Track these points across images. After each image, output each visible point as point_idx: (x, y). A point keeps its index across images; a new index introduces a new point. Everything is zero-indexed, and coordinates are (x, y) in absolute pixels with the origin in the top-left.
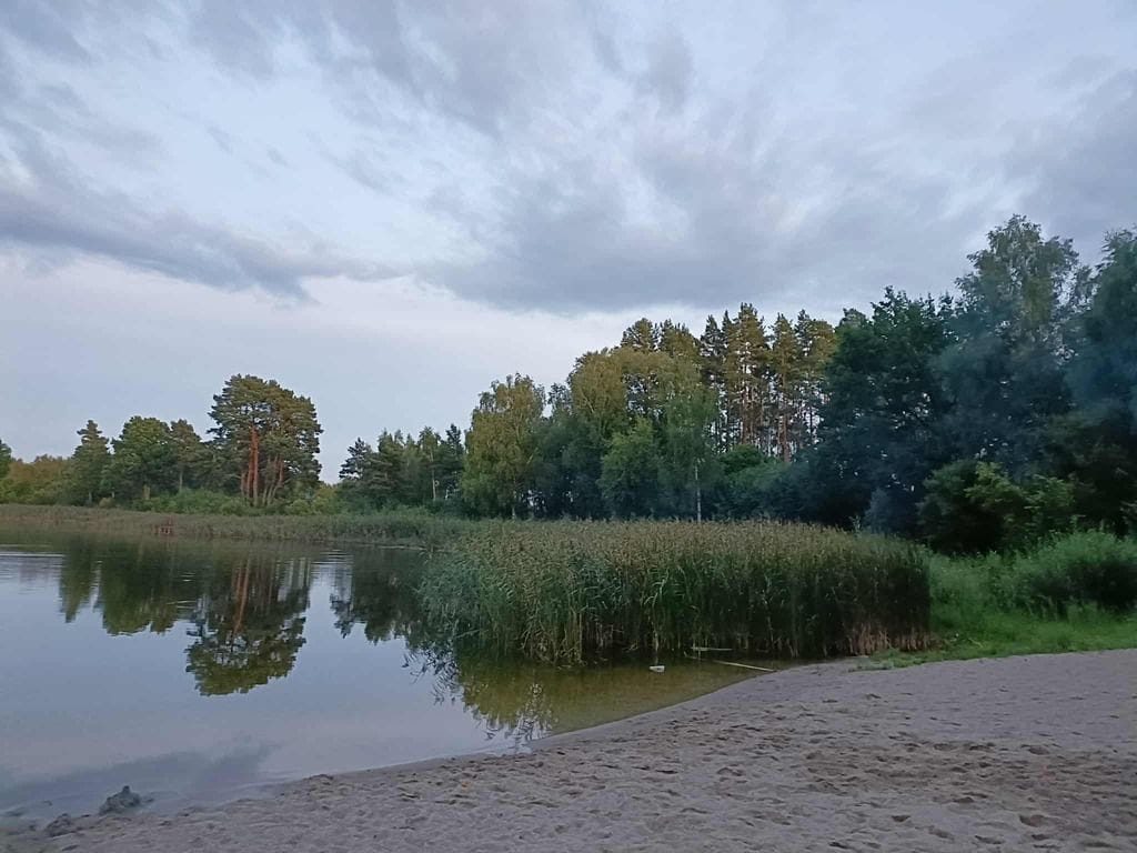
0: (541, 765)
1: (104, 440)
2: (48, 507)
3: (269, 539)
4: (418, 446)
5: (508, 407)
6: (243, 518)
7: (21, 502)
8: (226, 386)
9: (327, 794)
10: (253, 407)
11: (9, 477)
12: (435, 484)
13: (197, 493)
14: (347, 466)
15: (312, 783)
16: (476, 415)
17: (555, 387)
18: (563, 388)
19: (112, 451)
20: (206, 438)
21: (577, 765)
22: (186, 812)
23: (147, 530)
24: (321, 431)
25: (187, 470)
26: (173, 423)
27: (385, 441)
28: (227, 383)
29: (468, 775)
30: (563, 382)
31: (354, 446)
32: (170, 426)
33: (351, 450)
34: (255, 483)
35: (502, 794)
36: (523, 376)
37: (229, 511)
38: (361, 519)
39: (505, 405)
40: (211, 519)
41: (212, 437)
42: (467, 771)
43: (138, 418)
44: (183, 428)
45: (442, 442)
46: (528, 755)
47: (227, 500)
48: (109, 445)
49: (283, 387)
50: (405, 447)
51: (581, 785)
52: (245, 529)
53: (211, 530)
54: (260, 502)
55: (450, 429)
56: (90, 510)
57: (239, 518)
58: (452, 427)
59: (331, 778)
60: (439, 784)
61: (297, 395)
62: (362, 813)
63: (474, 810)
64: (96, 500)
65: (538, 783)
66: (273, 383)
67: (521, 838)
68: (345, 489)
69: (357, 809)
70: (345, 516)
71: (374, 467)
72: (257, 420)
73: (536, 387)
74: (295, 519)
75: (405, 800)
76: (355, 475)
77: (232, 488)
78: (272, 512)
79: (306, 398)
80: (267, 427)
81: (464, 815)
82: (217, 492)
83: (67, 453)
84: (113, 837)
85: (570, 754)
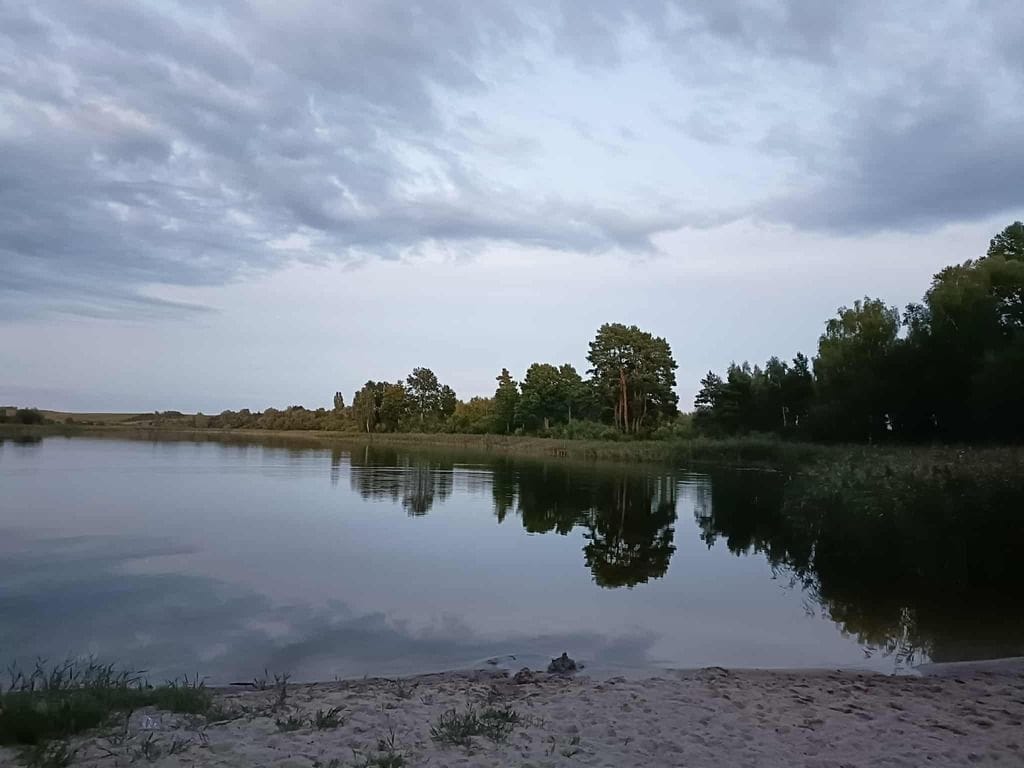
0: (939, 690)
1: (515, 384)
2: (481, 435)
3: (640, 461)
4: (766, 375)
5: (858, 332)
6: (618, 443)
7: (465, 433)
8: (598, 334)
9: (724, 684)
10: (620, 350)
11: (455, 413)
12: (785, 410)
13: (582, 423)
14: (701, 396)
15: (711, 673)
16: (824, 343)
17: (911, 308)
18: (919, 307)
19: (520, 391)
20: (586, 378)
21: (981, 696)
22: (613, 681)
23: (549, 453)
24: (677, 367)
25: (574, 405)
26: (561, 367)
27: (734, 373)
28: (598, 331)
29: (858, 688)
30: (919, 300)
31: (705, 378)
32: (559, 369)
33: (704, 382)
34: (626, 413)
35: (900, 712)
36: (873, 299)
37: (607, 437)
38: (717, 443)
39: (854, 330)
40: (595, 444)
41: (590, 376)
42: (858, 684)
43: (536, 365)
44: (568, 370)
45: (790, 370)
46: (920, 679)
47: (605, 429)
48: (518, 387)
49: (642, 331)
50: (753, 377)
51: (990, 717)
52: (621, 453)
53: (595, 453)
54: (630, 429)
55: (796, 357)
56: (508, 438)
57: (615, 444)
58: (799, 355)
59: (726, 671)
60: (830, 692)
61: (654, 337)
62: (760, 707)
63: (872, 722)
64: (512, 430)
65: (938, 708)
66: (634, 328)
67: (929, 758)
68: (700, 416)
69: (756, 703)
70: (702, 441)
71: (725, 396)
72: (624, 360)
73: (889, 309)
74: (659, 443)
75: (799, 702)
76: (709, 404)
77: (608, 418)
78: (641, 438)
79: (662, 338)
80: (632, 366)
81: (863, 725)
82: (597, 421)
83: (490, 394)
84: (563, 692)
85: (970, 683)
